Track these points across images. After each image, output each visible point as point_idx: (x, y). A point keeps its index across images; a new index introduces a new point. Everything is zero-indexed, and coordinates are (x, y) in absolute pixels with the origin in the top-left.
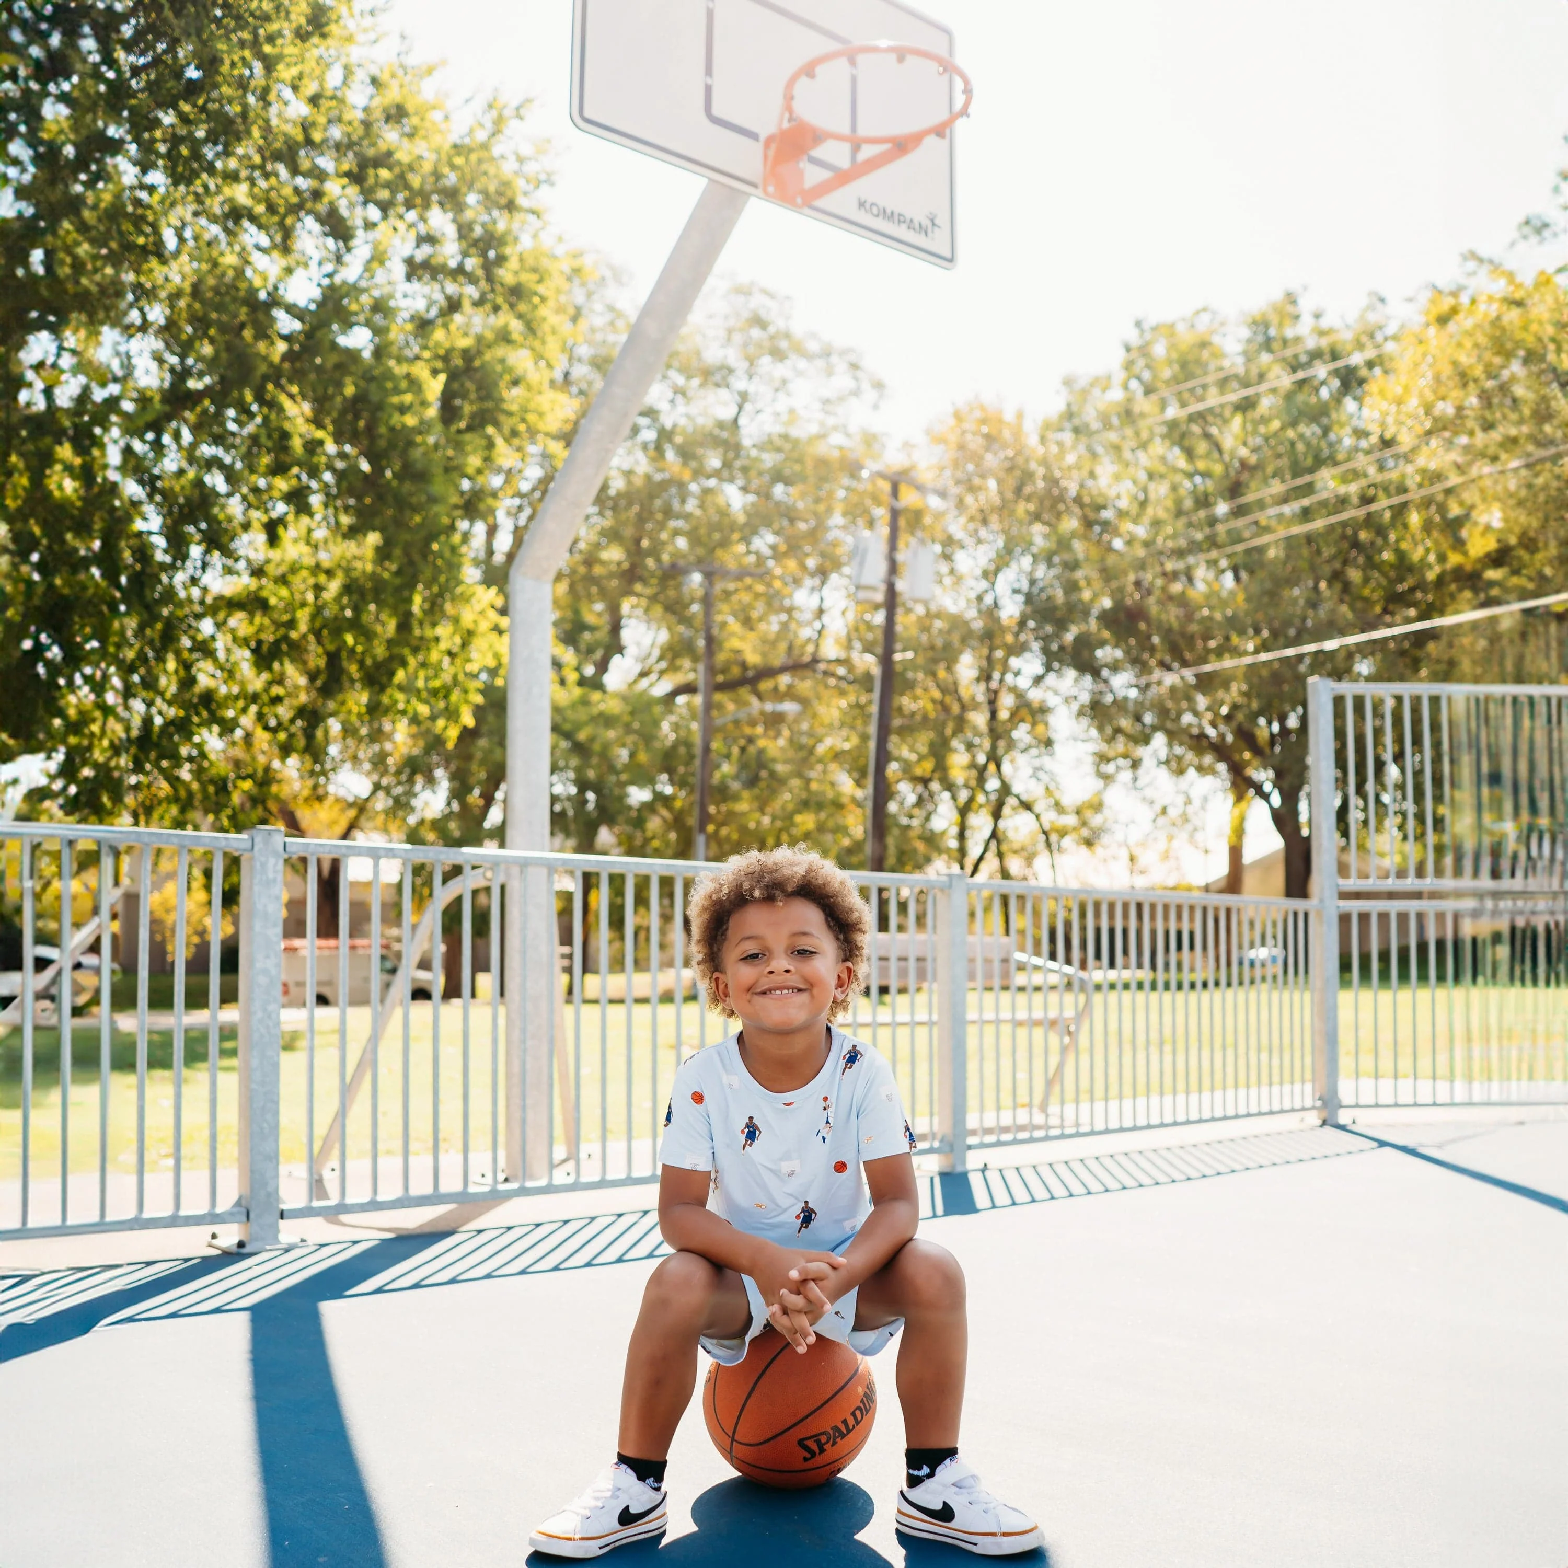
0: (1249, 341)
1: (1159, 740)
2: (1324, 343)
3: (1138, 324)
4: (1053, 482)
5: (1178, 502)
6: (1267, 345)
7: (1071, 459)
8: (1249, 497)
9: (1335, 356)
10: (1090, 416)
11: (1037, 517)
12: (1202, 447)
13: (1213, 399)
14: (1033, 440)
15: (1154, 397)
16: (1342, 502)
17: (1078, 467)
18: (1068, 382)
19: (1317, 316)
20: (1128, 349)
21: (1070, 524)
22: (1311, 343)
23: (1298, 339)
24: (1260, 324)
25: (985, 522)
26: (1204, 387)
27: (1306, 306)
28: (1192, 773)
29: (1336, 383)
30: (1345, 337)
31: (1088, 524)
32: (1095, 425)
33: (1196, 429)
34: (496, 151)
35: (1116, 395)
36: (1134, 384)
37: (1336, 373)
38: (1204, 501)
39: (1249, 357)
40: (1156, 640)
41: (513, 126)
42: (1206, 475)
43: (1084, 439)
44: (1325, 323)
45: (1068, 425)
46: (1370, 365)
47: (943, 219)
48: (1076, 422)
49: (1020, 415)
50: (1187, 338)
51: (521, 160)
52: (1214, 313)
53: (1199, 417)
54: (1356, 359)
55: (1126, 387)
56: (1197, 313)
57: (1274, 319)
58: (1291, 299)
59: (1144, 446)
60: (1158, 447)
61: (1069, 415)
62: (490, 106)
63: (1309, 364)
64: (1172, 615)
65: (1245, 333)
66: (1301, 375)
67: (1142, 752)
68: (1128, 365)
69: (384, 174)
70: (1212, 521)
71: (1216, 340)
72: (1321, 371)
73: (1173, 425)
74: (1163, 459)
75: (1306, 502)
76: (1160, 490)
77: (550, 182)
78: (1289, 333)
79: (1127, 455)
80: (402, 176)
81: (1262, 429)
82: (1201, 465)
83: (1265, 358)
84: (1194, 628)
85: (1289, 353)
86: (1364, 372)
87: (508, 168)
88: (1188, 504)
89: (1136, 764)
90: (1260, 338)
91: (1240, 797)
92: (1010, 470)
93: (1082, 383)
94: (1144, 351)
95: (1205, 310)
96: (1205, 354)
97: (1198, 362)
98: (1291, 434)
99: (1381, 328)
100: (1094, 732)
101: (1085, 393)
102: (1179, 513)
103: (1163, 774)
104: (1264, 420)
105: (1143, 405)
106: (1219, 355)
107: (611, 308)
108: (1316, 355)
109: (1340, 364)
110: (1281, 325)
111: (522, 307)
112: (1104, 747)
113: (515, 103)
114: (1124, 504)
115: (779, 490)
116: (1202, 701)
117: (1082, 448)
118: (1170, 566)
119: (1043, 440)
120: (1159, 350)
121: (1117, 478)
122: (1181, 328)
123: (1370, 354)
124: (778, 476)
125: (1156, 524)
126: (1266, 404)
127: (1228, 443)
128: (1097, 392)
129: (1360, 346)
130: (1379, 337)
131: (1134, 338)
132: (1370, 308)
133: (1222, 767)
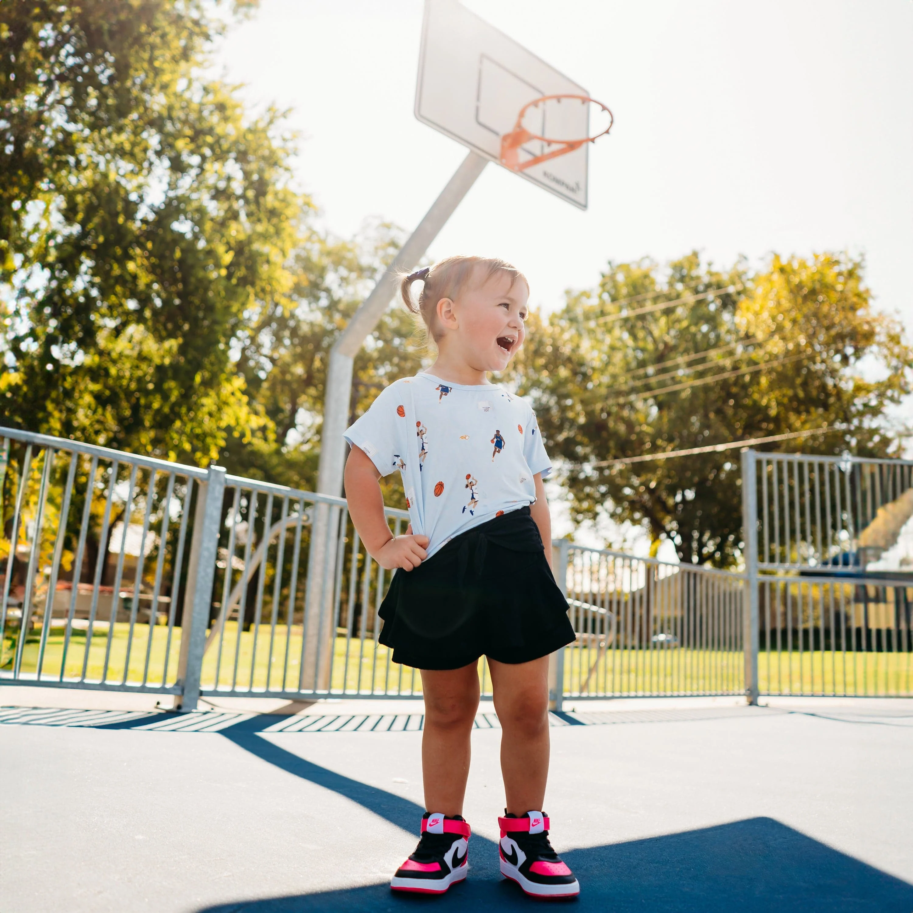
0: (673, 276)
1: (609, 504)
2: (714, 280)
3: (610, 263)
4: (556, 349)
5: (628, 364)
6: (682, 279)
7: (566, 336)
8: (669, 364)
9: (719, 286)
10: (579, 311)
11: (545, 367)
12: (641, 334)
13: (649, 307)
14: (545, 323)
15: (617, 304)
16: (721, 369)
17: (571, 340)
18: (568, 292)
19: (710, 264)
20: (603, 276)
21: (564, 372)
22: (706, 279)
23: (698, 278)
24: (678, 267)
25: (515, 368)
26: (645, 300)
27: (703, 259)
28: (628, 523)
29: (719, 302)
30: (725, 278)
31: (575, 373)
32: (581, 317)
33: (639, 324)
34: (270, 134)
35: (594, 302)
36: (606, 296)
37: (720, 297)
38: (642, 364)
39: (671, 284)
40: (612, 444)
41: (280, 122)
42: (643, 350)
43: (575, 325)
44: (714, 269)
45: (566, 316)
46: (739, 293)
47: (582, 186)
48: (572, 315)
49: (539, 309)
50: (636, 273)
51: (284, 140)
52: (652, 260)
53: (642, 317)
54: (731, 289)
55: (600, 297)
56: (643, 259)
57: (686, 265)
58: (695, 254)
59: (609, 331)
60: (617, 332)
61: (568, 310)
62: (269, 110)
63: (705, 291)
64: (622, 428)
65: (669, 271)
66: (700, 296)
67: (598, 508)
68: (603, 285)
69: (209, 139)
70: (646, 376)
71: (653, 275)
72: (711, 296)
73: (626, 320)
74: (620, 339)
75: (700, 367)
76: (618, 357)
77: (296, 154)
78: (694, 273)
79: (599, 336)
80: (218, 142)
81: (678, 326)
82: (641, 344)
83: (680, 287)
84: (634, 437)
85: (693, 284)
86: (735, 298)
87: (276, 144)
88: (634, 365)
89: (595, 515)
90: (678, 276)
91: (656, 538)
92: (532, 340)
93: (576, 293)
94: (612, 277)
95: (647, 257)
96: (647, 282)
97: (644, 286)
98: (693, 329)
99: (745, 273)
100: (571, 496)
101: (577, 299)
102: (628, 370)
103: (611, 523)
104: (678, 321)
105: (610, 307)
106: (653, 282)
107: (310, 229)
108: (708, 286)
109: (722, 292)
110: (690, 269)
111: (275, 220)
112: (576, 504)
113: (283, 109)
114: (597, 364)
115: (397, 341)
116: (636, 481)
117: (573, 331)
118: (622, 400)
119: (552, 324)
120: (620, 278)
121: (593, 348)
122: (633, 267)
123: (739, 287)
124: (398, 333)
125: (614, 377)
126: (680, 312)
127: (656, 333)
128: (584, 300)
129: (733, 283)
130: (744, 278)
131: (607, 270)
132: (739, 262)
133: (646, 521)
